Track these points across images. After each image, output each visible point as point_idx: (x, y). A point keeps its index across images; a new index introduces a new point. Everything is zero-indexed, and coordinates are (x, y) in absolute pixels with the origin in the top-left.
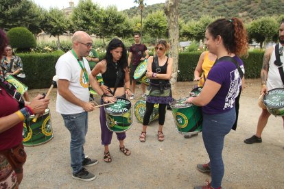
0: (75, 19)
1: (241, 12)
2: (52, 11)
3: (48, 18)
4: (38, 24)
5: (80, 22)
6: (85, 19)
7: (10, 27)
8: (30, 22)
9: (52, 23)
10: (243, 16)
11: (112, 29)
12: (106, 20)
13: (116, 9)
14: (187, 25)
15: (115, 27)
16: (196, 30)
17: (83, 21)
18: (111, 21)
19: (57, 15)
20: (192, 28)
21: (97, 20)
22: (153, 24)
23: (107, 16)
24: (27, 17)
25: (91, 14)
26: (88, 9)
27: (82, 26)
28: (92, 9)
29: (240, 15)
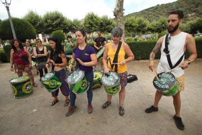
0: (85, 24)
1: (190, 13)
2: (75, 21)
3: (72, 25)
4: (67, 28)
5: (88, 25)
6: (90, 24)
7: (55, 31)
8: (63, 27)
9: (74, 27)
10: (192, 16)
11: (105, 29)
12: (101, 23)
13: (107, 18)
14: (150, 24)
15: (106, 27)
16: (156, 27)
17: (89, 25)
18: (104, 24)
19: (77, 22)
20: (154, 26)
21: (96, 24)
22: (129, 25)
23: (102, 21)
24: (62, 25)
25: (93, 21)
26: (92, 18)
27: (88, 28)
28: (94, 18)
29: (190, 15)
